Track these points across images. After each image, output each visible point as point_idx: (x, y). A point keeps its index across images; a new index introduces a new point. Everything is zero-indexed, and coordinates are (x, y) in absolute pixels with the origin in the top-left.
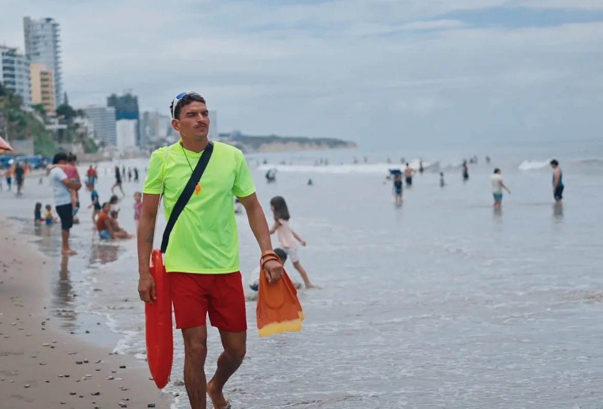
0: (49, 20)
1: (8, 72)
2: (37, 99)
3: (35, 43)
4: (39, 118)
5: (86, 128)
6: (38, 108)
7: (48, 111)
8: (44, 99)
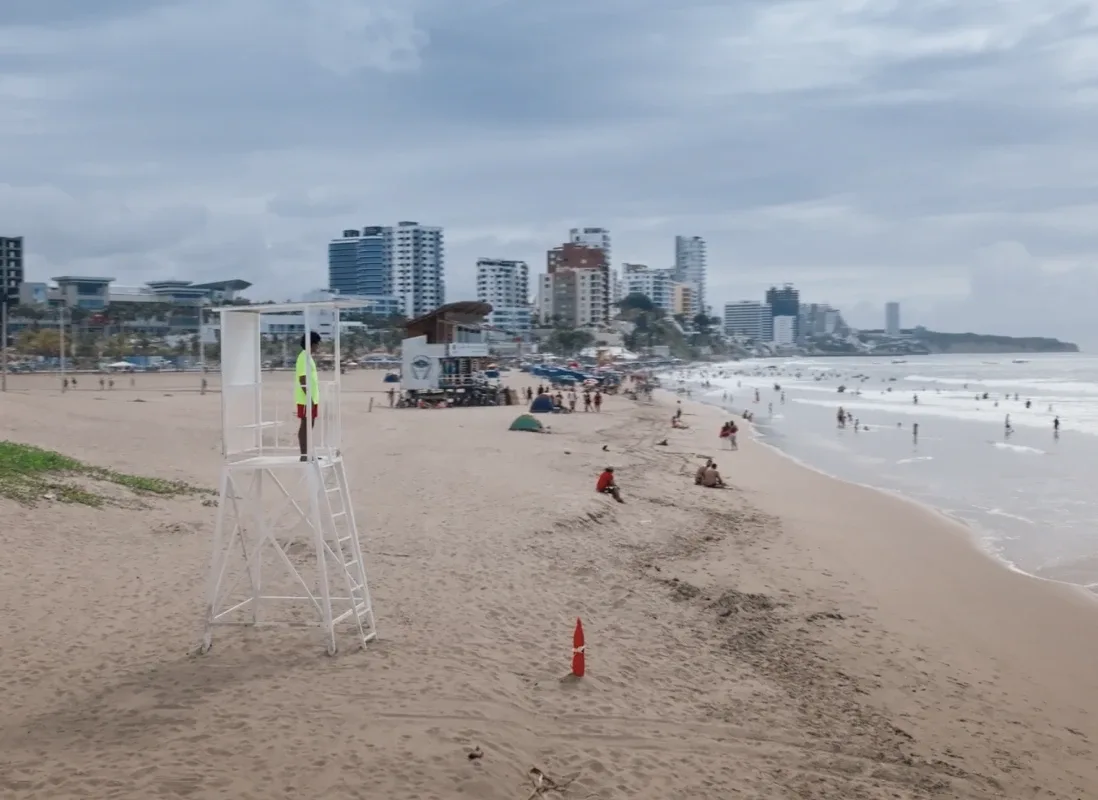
0: (697, 238)
1: (657, 291)
2: (678, 310)
3: (684, 258)
4: (678, 326)
5: (719, 333)
6: (679, 318)
7: (687, 319)
8: (685, 310)
